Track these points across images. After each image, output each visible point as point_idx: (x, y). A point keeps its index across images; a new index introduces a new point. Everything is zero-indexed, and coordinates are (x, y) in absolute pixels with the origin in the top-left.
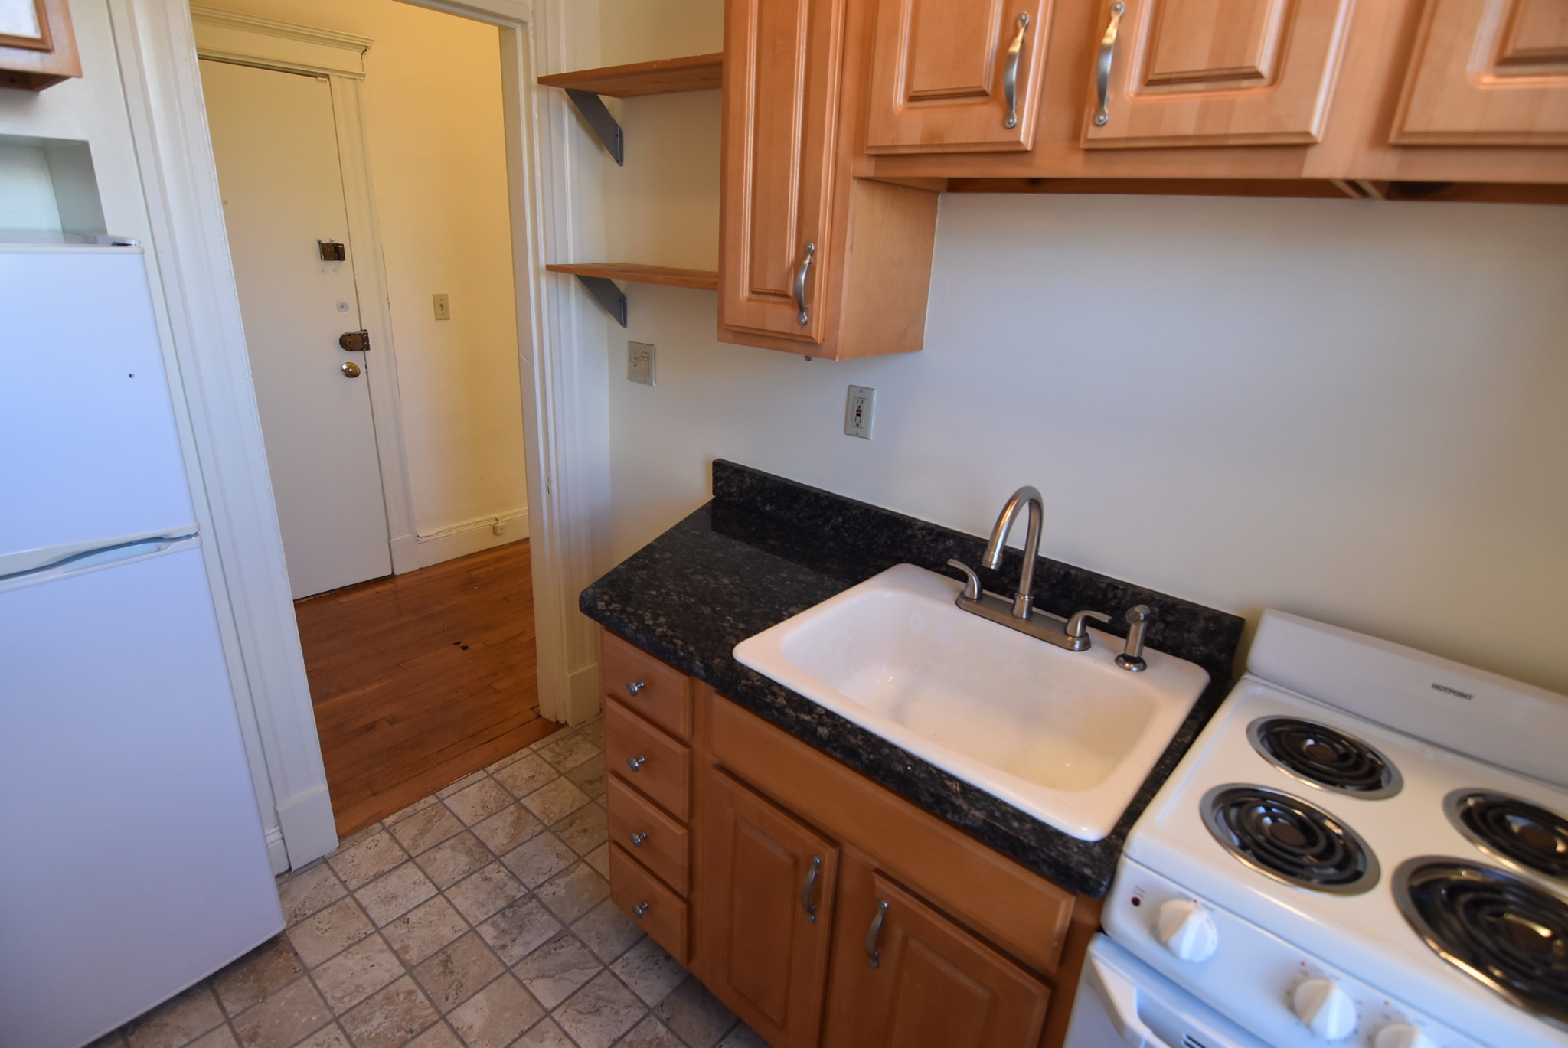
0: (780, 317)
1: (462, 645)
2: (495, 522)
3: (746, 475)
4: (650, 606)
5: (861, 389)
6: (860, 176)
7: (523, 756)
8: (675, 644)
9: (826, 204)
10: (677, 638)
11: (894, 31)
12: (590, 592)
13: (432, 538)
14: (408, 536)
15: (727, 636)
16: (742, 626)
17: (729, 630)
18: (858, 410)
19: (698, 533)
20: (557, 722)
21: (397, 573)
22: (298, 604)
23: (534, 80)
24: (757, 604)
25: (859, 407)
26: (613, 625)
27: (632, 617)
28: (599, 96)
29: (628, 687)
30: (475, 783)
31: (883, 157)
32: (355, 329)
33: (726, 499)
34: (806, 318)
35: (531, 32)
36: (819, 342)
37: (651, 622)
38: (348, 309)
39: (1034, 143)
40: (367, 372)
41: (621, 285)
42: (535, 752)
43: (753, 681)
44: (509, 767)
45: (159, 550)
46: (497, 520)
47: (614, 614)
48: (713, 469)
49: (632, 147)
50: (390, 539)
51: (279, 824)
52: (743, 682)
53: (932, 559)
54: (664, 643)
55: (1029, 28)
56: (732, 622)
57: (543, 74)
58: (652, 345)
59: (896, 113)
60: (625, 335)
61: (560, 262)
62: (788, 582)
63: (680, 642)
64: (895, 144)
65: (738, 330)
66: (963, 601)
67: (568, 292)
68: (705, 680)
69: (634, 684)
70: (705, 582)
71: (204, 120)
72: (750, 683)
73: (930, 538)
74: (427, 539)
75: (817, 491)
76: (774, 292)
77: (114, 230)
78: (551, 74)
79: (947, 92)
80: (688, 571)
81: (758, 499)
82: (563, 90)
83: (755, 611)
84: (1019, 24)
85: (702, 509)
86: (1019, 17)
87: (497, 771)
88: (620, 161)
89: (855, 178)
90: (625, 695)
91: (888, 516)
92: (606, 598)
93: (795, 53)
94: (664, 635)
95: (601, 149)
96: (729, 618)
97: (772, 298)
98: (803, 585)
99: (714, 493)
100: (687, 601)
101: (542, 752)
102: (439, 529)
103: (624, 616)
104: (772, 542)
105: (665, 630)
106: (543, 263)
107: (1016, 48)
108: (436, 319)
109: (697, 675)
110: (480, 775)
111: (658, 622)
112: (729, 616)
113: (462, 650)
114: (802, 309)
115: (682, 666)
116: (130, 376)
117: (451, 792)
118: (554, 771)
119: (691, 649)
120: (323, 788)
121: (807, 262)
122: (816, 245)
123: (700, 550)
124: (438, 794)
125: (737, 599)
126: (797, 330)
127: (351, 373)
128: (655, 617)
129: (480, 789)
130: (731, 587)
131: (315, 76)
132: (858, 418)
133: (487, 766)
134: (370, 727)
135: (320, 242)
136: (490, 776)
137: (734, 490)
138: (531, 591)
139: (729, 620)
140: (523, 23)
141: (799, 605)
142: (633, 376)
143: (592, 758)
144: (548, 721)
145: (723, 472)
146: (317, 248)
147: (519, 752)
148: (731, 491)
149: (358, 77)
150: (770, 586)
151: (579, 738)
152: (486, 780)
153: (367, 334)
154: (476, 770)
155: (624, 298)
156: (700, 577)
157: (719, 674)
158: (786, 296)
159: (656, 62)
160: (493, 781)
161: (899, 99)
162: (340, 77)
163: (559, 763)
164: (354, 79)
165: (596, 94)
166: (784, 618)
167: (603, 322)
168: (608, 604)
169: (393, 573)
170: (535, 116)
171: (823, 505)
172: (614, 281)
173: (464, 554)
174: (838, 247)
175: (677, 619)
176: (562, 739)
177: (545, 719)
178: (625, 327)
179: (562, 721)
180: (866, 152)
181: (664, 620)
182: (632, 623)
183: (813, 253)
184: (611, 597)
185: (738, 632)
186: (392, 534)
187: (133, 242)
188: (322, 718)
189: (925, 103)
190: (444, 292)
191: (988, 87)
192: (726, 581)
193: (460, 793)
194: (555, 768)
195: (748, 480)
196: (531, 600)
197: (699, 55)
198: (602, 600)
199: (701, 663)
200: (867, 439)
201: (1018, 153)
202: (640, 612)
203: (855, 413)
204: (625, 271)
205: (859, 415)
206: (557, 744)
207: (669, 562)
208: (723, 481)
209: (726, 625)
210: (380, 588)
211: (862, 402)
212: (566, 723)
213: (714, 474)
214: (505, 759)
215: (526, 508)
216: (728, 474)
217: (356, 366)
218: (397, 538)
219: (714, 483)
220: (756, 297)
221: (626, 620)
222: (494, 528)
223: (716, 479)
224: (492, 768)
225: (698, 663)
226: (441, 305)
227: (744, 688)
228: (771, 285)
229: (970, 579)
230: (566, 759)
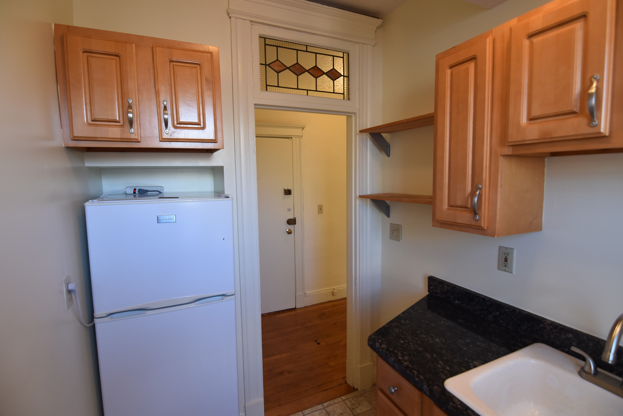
0: (465, 217)
1: (318, 342)
2: (333, 290)
3: (445, 285)
4: (400, 349)
5: (507, 248)
6: (504, 154)
7: (338, 401)
8: (413, 373)
9: (486, 167)
10: (414, 370)
11: (519, 93)
12: (373, 337)
13: (310, 295)
14: (302, 293)
15: (440, 373)
16: (448, 368)
17: (441, 370)
18: (505, 259)
19: (422, 311)
20: (354, 387)
21: (297, 307)
22: (263, 316)
23: (358, 131)
24: (455, 356)
25: (506, 257)
26: (384, 355)
27: (392, 353)
28: (382, 134)
29: (389, 388)
30: (318, 410)
31: (515, 146)
32: (292, 217)
33: (435, 295)
34: (478, 218)
35: (358, 116)
36: (485, 228)
37: (401, 358)
38: (291, 210)
39: (610, 132)
40: (294, 232)
41: (388, 202)
42: (343, 400)
43: (456, 405)
44: (332, 406)
45: (223, 299)
46: (334, 289)
47: (384, 350)
48: (428, 280)
49: (393, 150)
50: (296, 294)
51: (245, 412)
52: (451, 404)
53: (558, 343)
54: (408, 371)
55: (600, 81)
56: (442, 365)
57: (361, 129)
58: (400, 225)
59: (523, 127)
60: (388, 221)
61: (364, 194)
62: (471, 346)
63: (416, 372)
64: (523, 139)
65: (442, 222)
66: (583, 373)
67: (367, 205)
68: (430, 397)
69: (392, 388)
70: (427, 339)
71: (255, 157)
72: (454, 405)
73: (556, 331)
74: (309, 295)
75: (483, 297)
76: (460, 206)
77: (227, 193)
78: (364, 129)
79: (552, 114)
80: (418, 332)
81: (451, 297)
82: (368, 133)
83: (455, 360)
84: (593, 80)
85: (423, 299)
86: (593, 77)
87: (327, 406)
88: (388, 155)
89: (501, 155)
90: (388, 392)
91: (527, 315)
92: (380, 341)
93: (468, 108)
94: (407, 367)
95: (381, 152)
96: (440, 362)
97: (459, 209)
98: (480, 348)
99: (429, 291)
100: (418, 349)
101: (347, 401)
102: (313, 291)
103: (388, 353)
104: (461, 321)
105: (408, 364)
106: (358, 195)
107: (593, 90)
108: (318, 213)
109: (425, 393)
110: (320, 407)
111: (404, 359)
112: (441, 361)
113: (317, 345)
114: (475, 214)
115: (417, 386)
116: (224, 239)
117: (308, 412)
118: (351, 413)
119: (422, 377)
120: (262, 399)
121: (478, 193)
122: (482, 185)
123: (423, 321)
124: (304, 411)
125: (444, 352)
126: (473, 223)
127: (289, 233)
128: (403, 355)
129: (320, 414)
130: (440, 344)
131: (288, 138)
132: (506, 262)
133: (323, 403)
134: (281, 373)
135: (284, 189)
136: (324, 408)
137: (438, 291)
138: (346, 321)
139: (441, 363)
140: (355, 113)
141: (479, 360)
142: (392, 237)
143: (368, 410)
144: (349, 386)
145: (432, 281)
146: (283, 191)
147: (337, 399)
148: (437, 291)
149: (300, 137)
150: (461, 346)
151: (363, 398)
152: (322, 410)
153: (296, 219)
154: (318, 404)
155: (389, 207)
156: (424, 336)
157: (437, 396)
158: (467, 208)
159: (405, 120)
160: (325, 411)
161: (524, 119)
162: (295, 137)
163: (353, 409)
164: (299, 137)
165: (380, 133)
166: (471, 367)
167: (380, 216)
168: (381, 344)
169: (296, 307)
170: (358, 143)
171: (487, 304)
172: (386, 201)
173: (321, 302)
174: (494, 185)
175: (414, 358)
176: (355, 397)
177: (348, 384)
178: (389, 217)
179: (356, 387)
180: (507, 144)
181: (407, 358)
182: (392, 357)
183: (480, 189)
184: (382, 341)
185: (446, 372)
186: (297, 292)
187: (230, 196)
188: (265, 365)
189: (539, 121)
190: (321, 204)
191: (577, 109)
192: (437, 340)
193: (312, 413)
194: (352, 411)
195: (446, 287)
196: (346, 325)
197: (423, 115)
198: (378, 342)
199: (427, 387)
200: (511, 273)
201: (601, 137)
202: (396, 352)
203: (504, 260)
204: (391, 197)
205: (506, 261)
206: (353, 399)
207: (409, 326)
208: (433, 287)
209: (439, 366)
210: (291, 313)
211: (508, 255)
212: (357, 389)
213: (429, 283)
214: (331, 401)
215: (346, 285)
216: (436, 283)
217: (291, 230)
218: (298, 294)
219: (428, 287)
220: (451, 208)
221: (389, 355)
222: (333, 292)
223: (430, 285)
224: (326, 404)
225: (425, 386)
226: (320, 209)
227: (452, 408)
228: (459, 203)
229: (587, 361)
230: (357, 407)
